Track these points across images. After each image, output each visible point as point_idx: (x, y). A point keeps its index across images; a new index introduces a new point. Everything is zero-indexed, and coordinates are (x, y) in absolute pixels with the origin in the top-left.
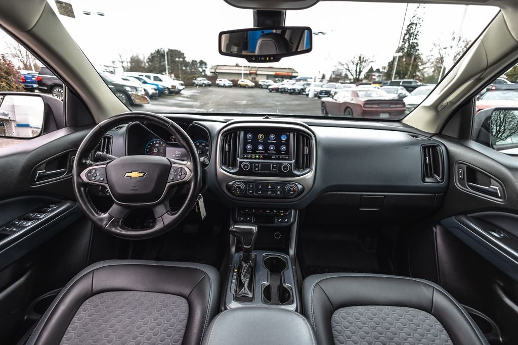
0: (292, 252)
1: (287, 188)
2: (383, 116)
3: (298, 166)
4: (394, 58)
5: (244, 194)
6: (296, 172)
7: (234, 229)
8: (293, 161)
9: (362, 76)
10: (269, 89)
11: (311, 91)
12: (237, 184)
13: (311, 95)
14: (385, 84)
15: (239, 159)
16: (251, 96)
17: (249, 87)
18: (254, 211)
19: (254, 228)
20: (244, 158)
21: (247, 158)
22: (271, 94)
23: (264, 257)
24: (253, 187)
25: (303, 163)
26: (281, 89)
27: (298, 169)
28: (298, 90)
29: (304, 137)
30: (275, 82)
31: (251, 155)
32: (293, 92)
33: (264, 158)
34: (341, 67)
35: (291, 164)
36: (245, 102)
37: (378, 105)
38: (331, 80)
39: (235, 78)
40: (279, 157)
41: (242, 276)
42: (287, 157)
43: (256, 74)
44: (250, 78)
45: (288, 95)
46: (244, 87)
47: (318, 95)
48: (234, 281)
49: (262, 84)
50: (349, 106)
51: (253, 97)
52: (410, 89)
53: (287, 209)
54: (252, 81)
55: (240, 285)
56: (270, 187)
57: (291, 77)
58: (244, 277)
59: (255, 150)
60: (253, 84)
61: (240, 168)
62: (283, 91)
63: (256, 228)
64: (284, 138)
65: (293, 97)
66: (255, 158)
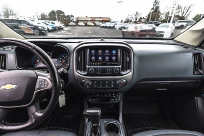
4: (150, 13)
9: (137, 20)
10: (100, 27)
11: (117, 27)
13: (117, 29)
14: (147, 23)
16: (93, 29)
17: (92, 26)
20: (90, 65)
21: (92, 65)
22: (101, 29)
28: (112, 27)
30: (102, 23)
31: (95, 63)
32: (110, 28)
34: (129, 17)
36: (90, 32)
37: (145, 32)
38: (125, 22)
39: (86, 22)
43: (95, 20)
44: (92, 22)
45: (108, 29)
46: (90, 26)
47: (120, 29)
49: (97, 24)
50: (133, 33)
52: (157, 25)
57: (109, 21)
61: (88, 72)
62: (106, 27)
64: (114, 52)
65: (110, 29)
66: (97, 65)
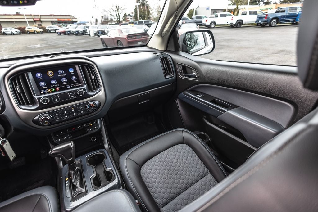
0: (106, 146)
1: (87, 106)
2: (140, 43)
3: (90, 89)
4: (136, 7)
5: (52, 122)
6: (90, 93)
7: (53, 152)
8: (85, 86)
9: (121, 19)
10: (57, 33)
11: (92, 30)
12: (43, 117)
13: (92, 35)
14: (136, 23)
15: (36, 97)
16: (43, 40)
17: (38, 33)
18: (67, 130)
19: (70, 144)
20: (41, 94)
21: (45, 94)
22: (60, 36)
23: (87, 158)
24: (59, 115)
25: (94, 85)
26: (67, 32)
27: (91, 91)
28: (81, 32)
29: (87, 67)
30: (60, 27)
31: (48, 90)
32: (77, 34)
33: (60, 90)
34: (106, 13)
35: (84, 89)
36: (39, 46)
37: (135, 37)
38: (103, 23)
39: (22, 26)
40: (73, 86)
41: (73, 181)
42: (80, 85)
43: (41, 22)
44: (36, 24)
45: (74, 37)
46: (34, 33)
47: (97, 34)
48: (68, 188)
49: (49, 29)
50: (119, 39)
51: (46, 41)
52: (149, 25)
53: (93, 120)
54: (39, 28)
55: (74, 187)
56: (73, 110)
57: (73, 22)
58: (75, 180)
59: (49, 85)
60: (42, 30)
61: (40, 103)
62: (70, 33)
63: (72, 143)
64: (71, 71)
65: (79, 37)
66: (52, 92)
